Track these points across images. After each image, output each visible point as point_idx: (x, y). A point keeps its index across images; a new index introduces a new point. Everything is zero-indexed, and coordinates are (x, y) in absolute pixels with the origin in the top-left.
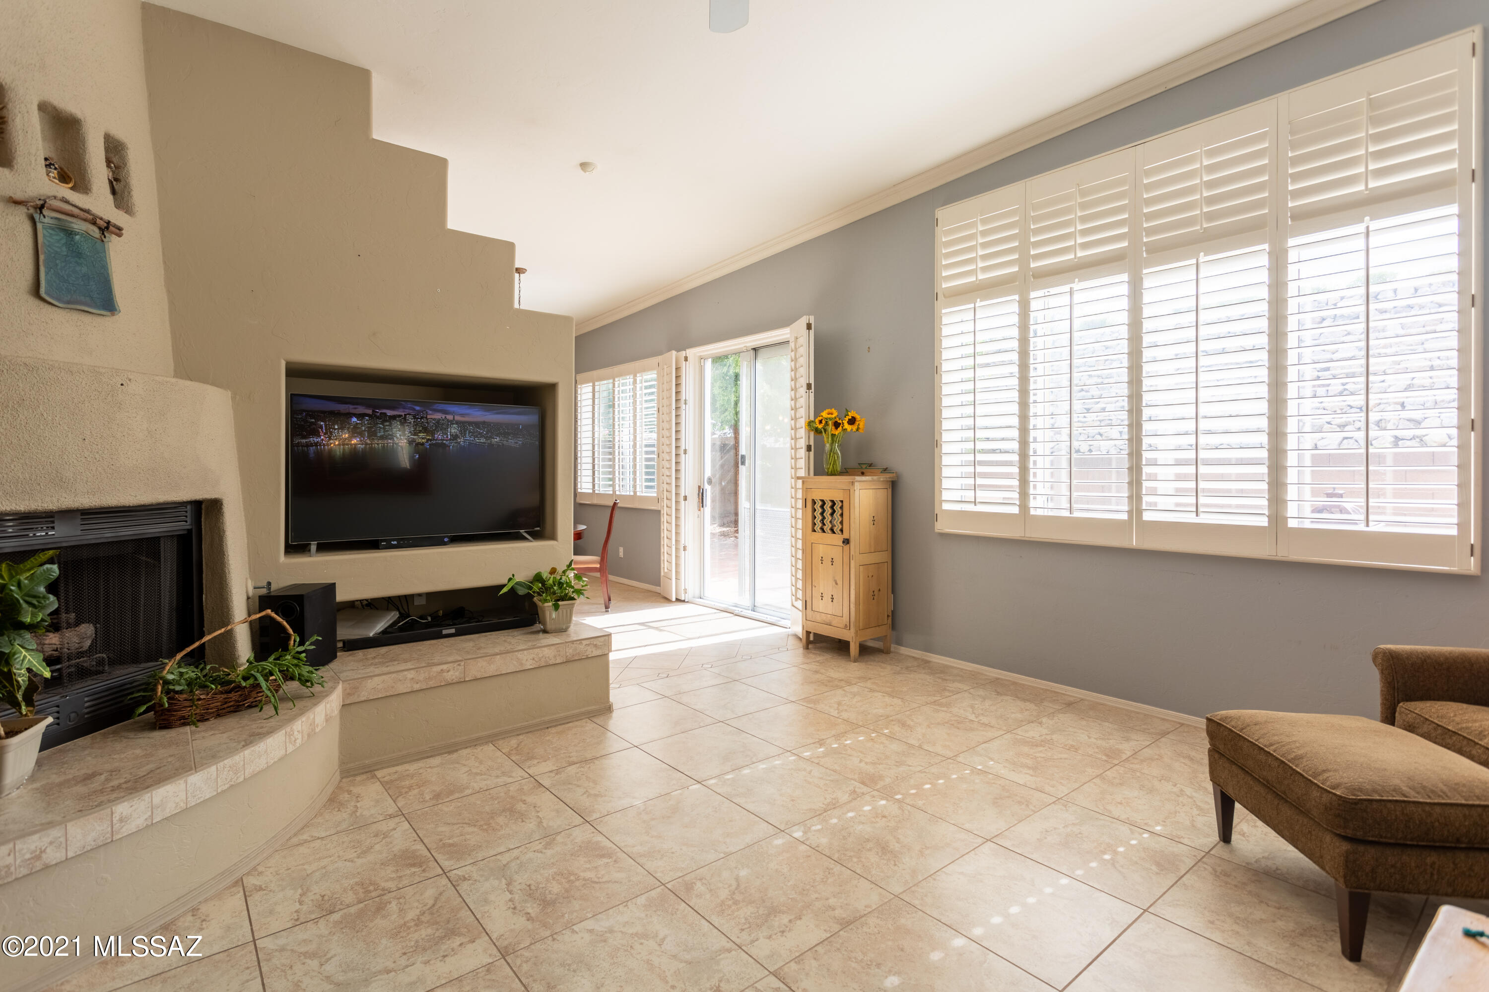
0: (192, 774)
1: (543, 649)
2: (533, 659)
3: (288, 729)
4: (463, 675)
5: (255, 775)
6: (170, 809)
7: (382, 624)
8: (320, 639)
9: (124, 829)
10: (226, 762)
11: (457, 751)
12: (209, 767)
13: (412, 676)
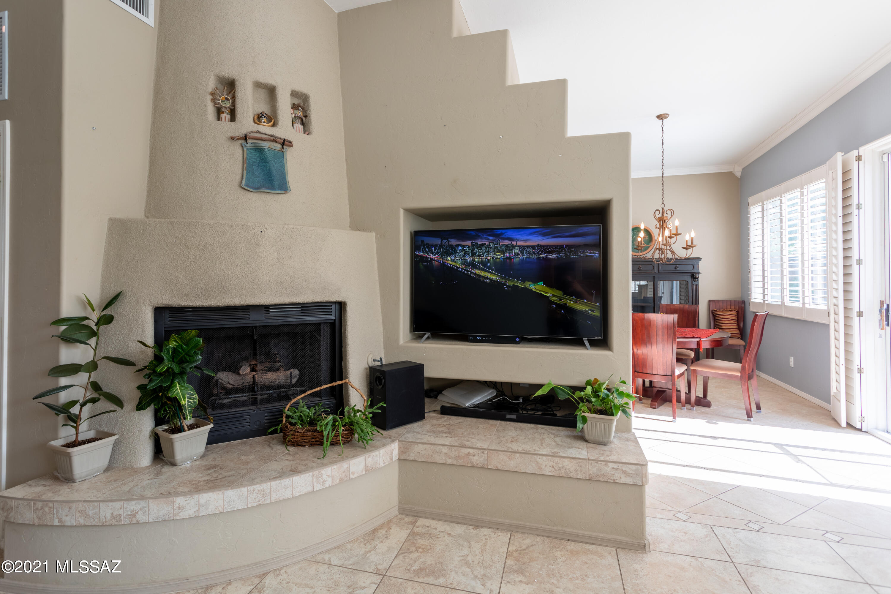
0: (228, 489)
1: (563, 460)
2: (553, 467)
3: (316, 473)
4: (486, 463)
5: (279, 502)
6: (211, 510)
7: (479, 398)
8: (385, 405)
9: (181, 514)
10: (255, 486)
11: (482, 527)
12: (242, 487)
13: (445, 451)
